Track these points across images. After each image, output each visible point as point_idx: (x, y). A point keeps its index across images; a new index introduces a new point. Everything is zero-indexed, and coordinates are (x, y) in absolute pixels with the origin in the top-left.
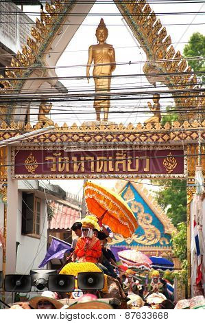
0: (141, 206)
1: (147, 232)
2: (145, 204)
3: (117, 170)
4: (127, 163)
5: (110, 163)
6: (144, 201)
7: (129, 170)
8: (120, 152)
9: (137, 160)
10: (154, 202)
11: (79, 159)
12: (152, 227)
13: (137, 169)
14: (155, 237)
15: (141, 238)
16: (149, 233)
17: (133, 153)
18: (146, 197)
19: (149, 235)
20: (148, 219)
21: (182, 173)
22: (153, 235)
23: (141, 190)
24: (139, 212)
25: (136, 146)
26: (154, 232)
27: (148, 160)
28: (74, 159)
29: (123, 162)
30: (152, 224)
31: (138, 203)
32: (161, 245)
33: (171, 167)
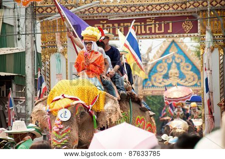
0: (183, 58)
1: (187, 77)
2: (186, 56)
3: (148, 32)
4: (155, 26)
5: (143, 27)
6: (185, 54)
7: (157, 32)
8: (150, 18)
9: (163, 24)
10: (192, 55)
11: (119, 25)
12: (192, 72)
13: (163, 31)
14: (194, 80)
15: (183, 81)
16: (189, 77)
17: (159, 19)
18: (187, 51)
19: (190, 79)
20: (188, 67)
21: (197, 32)
22: (192, 78)
23: (182, 46)
24: (181, 62)
25: (161, 14)
26: (193, 76)
27: (171, 24)
28: (116, 25)
29: (153, 26)
30: (191, 70)
31: (180, 56)
32: (198, 86)
33: (188, 28)
